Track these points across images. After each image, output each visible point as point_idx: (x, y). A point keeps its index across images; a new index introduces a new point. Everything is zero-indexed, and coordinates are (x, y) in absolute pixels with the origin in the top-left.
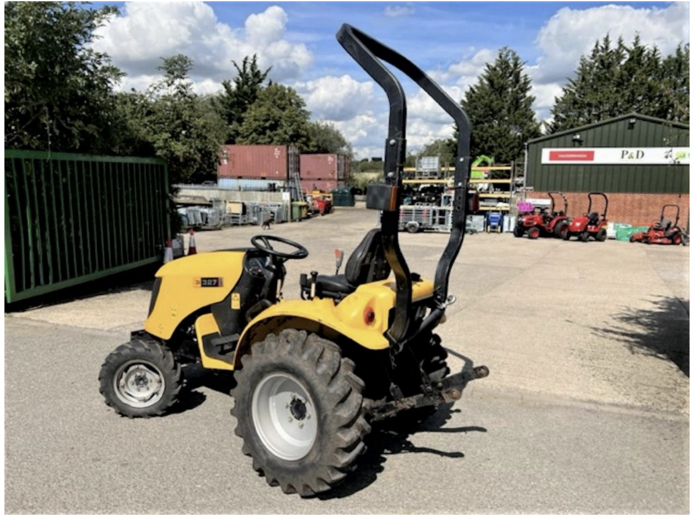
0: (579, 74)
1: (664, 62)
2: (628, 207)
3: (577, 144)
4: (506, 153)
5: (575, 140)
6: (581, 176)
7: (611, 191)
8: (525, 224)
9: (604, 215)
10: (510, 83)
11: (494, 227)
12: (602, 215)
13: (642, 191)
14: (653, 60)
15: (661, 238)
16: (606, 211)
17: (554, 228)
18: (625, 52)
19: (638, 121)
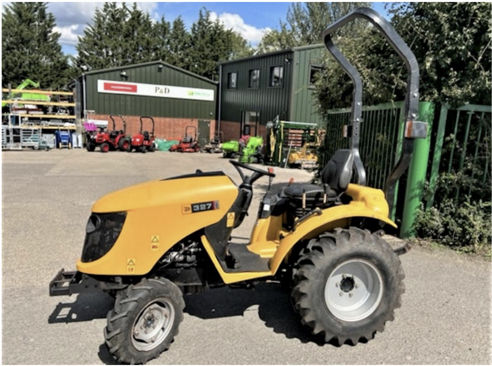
0: (96, 22)
1: (155, 25)
2: (162, 127)
3: (124, 78)
4: (41, 79)
5: (122, 76)
6: (129, 103)
7: (156, 116)
8: (97, 141)
9: (153, 133)
10: (36, 17)
11: (65, 144)
12: (151, 133)
13: (170, 116)
14: (147, 23)
15: (189, 148)
16: (153, 130)
17: (118, 143)
18: (127, 12)
19: (164, 67)
